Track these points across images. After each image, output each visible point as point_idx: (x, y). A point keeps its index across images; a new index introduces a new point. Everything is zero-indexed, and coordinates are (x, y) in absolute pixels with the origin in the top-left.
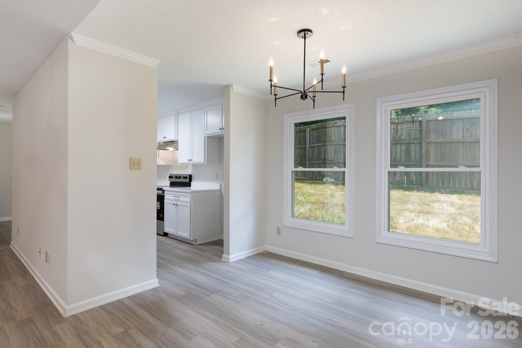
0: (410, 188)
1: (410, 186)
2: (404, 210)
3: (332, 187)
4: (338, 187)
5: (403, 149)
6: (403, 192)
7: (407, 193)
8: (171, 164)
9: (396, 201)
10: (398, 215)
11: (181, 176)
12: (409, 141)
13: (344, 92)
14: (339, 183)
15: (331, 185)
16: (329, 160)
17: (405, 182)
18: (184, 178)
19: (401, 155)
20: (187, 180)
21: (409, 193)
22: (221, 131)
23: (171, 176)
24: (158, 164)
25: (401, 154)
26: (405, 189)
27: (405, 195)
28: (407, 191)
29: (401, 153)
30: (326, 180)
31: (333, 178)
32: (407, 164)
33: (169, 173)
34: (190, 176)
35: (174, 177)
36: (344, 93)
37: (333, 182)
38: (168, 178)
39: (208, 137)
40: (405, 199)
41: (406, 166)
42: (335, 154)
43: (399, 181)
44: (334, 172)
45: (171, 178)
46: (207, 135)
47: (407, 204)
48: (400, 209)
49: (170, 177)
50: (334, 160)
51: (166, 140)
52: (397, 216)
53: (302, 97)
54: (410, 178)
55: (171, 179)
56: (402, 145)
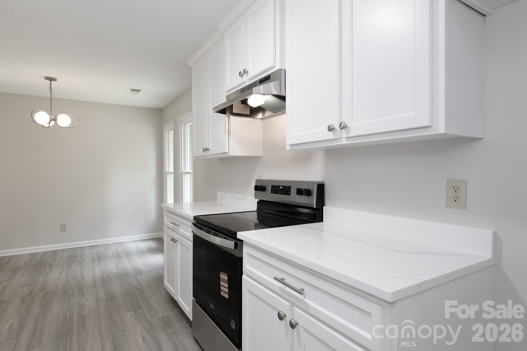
8: (258, 152)
11: (289, 188)
18: (300, 192)
20: (313, 201)
23: (261, 187)
24: (229, 155)
33: (256, 178)
34: (321, 187)
35: (269, 189)
38: (253, 191)
45: (261, 190)
49: (259, 188)
51: (245, 82)
55: (259, 192)
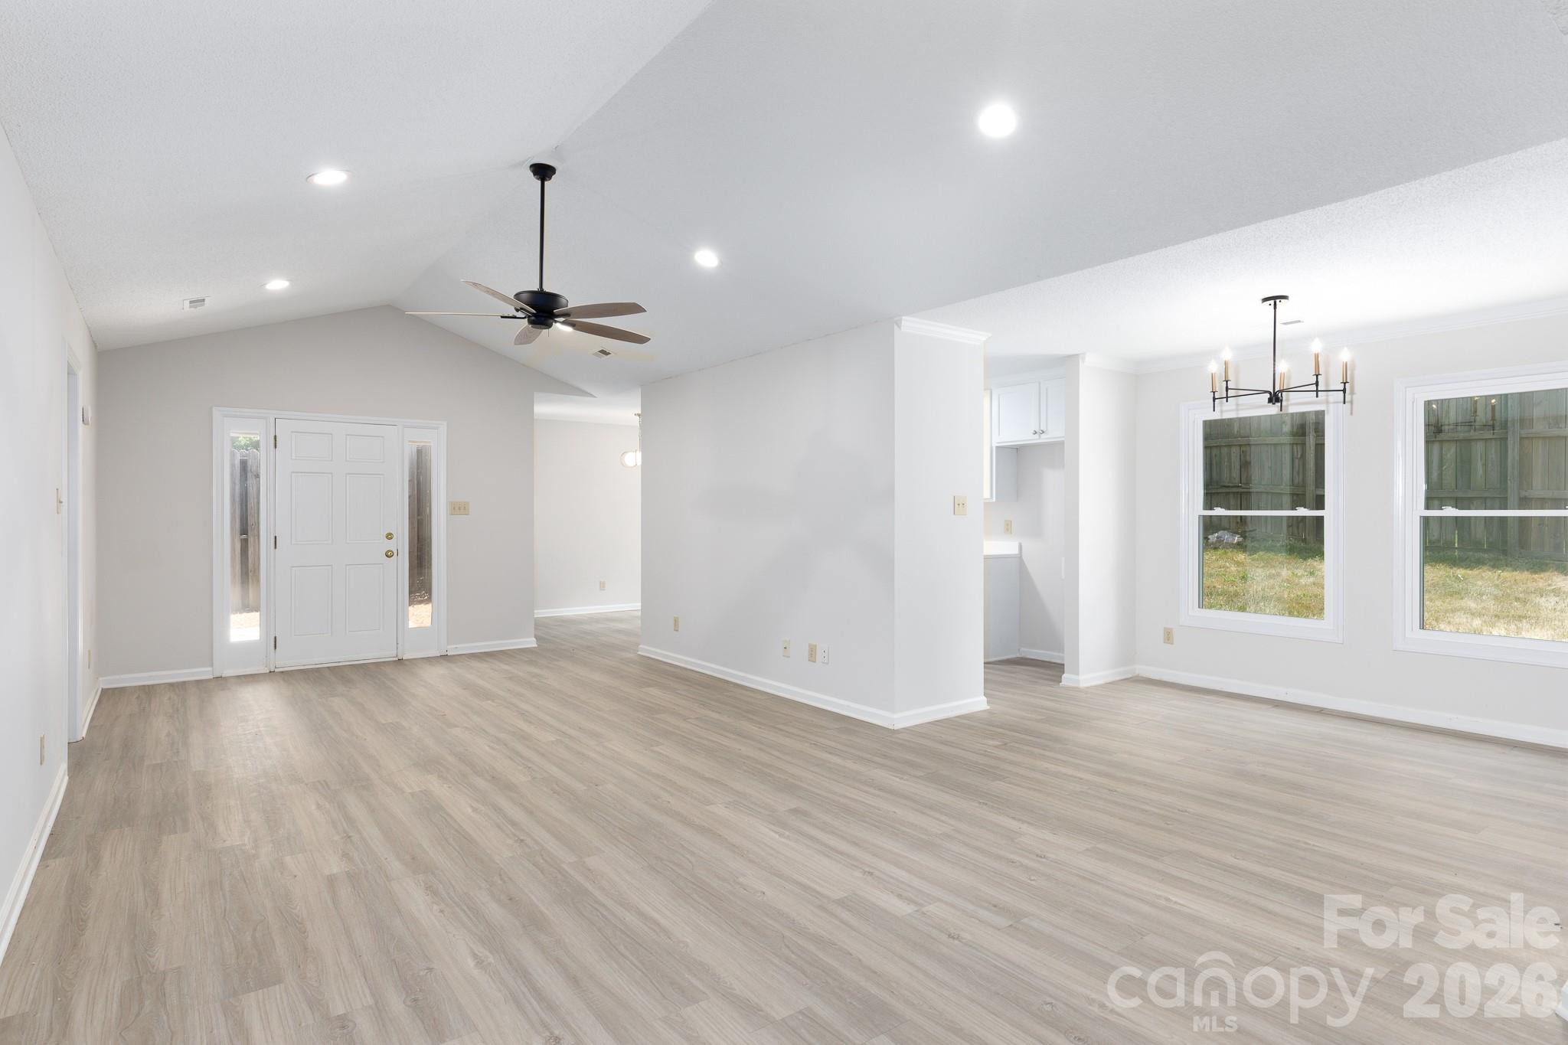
0: (1470, 560)
1: (1471, 553)
2: (1453, 611)
3: (1240, 555)
4: (1256, 556)
5: (1449, 456)
6: (1448, 569)
7: (1460, 572)
9: (1430, 592)
10: (1437, 620)
12: (1467, 434)
13: (1344, 391)
14: (1256, 545)
15: (1235, 550)
16: (1227, 484)
17: (1456, 545)
19: (1442, 473)
21: (1469, 572)
22: (1037, 436)
25: (1444, 468)
26: (1454, 563)
27: (1457, 578)
28: (1462, 567)
29: (1442, 467)
30: (1218, 537)
31: (1238, 534)
32: (1460, 495)
36: (1345, 393)
37: (1239, 544)
39: (997, 447)
40: (1456, 585)
41: (1459, 504)
42: (1242, 470)
43: (1439, 541)
44: (1239, 518)
46: (998, 443)
47: (1462, 599)
48: (1442, 608)
50: (1238, 487)
52: (1434, 623)
53: (1270, 400)
54: (1470, 534)
56: (1446, 446)
